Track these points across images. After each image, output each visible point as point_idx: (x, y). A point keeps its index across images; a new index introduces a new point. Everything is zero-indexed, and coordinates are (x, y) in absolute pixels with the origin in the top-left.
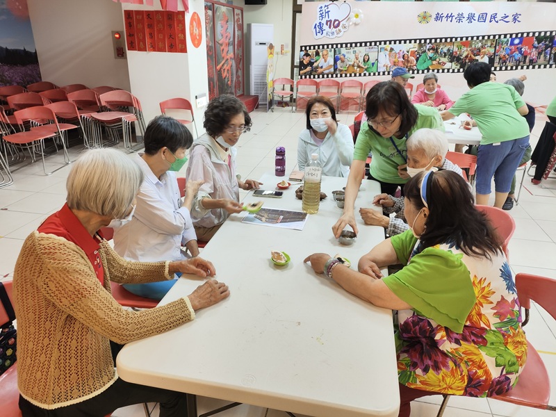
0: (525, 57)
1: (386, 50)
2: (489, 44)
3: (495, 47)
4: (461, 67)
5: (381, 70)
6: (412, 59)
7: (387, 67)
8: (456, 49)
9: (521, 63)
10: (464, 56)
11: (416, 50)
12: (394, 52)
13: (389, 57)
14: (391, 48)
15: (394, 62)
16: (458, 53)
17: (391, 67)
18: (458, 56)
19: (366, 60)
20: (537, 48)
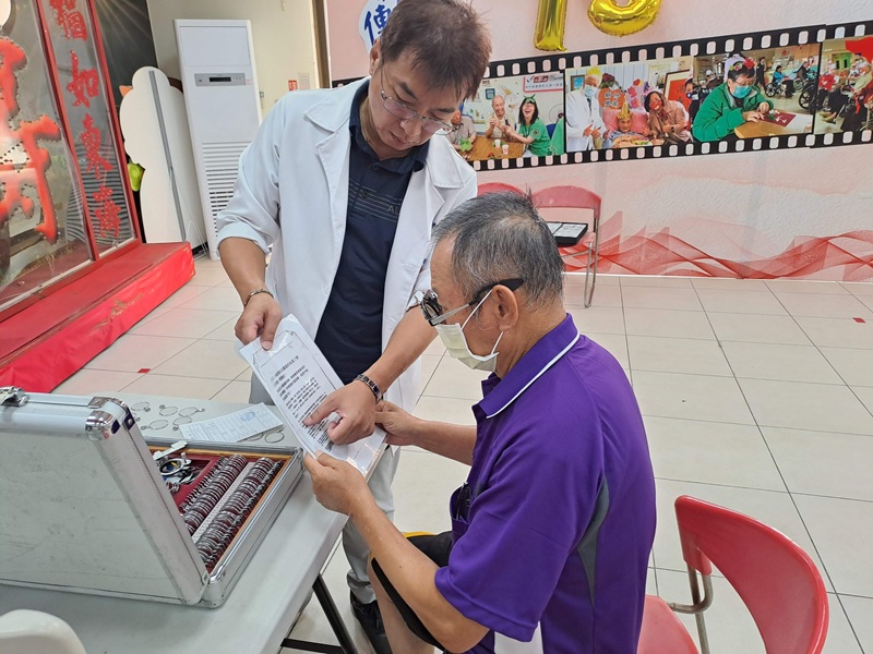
1: (590, 82)
4: (845, 128)
5: (578, 146)
6: (677, 107)
7: (595, 135)
8: (828, 67)
10: (858, 87)
11: (686, 76)
12: (615, 87)
13: (602, 104)
14: (605, 75)
15: (618, 120)
16: (837, 79)
17: (609, 135)
18: (838, 91)
19: (529, 116)
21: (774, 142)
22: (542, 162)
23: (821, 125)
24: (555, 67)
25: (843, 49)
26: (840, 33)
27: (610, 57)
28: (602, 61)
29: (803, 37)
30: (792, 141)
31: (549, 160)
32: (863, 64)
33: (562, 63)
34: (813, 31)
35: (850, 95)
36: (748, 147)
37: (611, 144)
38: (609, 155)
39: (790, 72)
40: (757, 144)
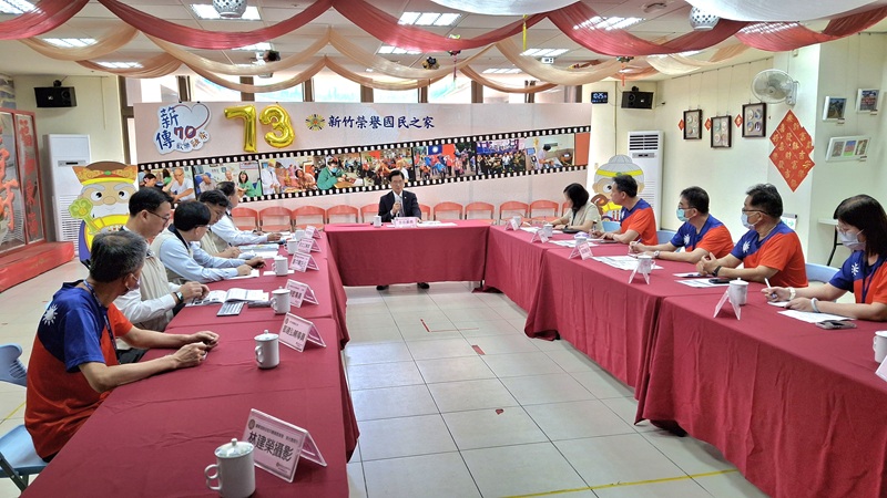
0: (450, 168)
1: (271, 165)
3: (412, 157)
4: (376, 184)
5: (269, 193)
6: (309, 175)
7: (276, 188)
8: (364, 161)
10: (377, 169)
11: (311, 163)
12: (282, 168)
13: (277, 174)
14: (277, 163)
15: (285, 181)
17: (282, 188)
19: (244, 179)
20: (459, 157)
21: (351, 190)
22: (252, 200)
24: (254, 159)
25: (368, 155)
26: (366, 149)
27: (278, 155)
29: (353, 150)
30: (357, 189)
31: (256, 199)
32: (376, 160)
33: (257, 157)
36: (341, 192)
37: (283, 191)
38: (283, 196)
39: (351, 163)
40: (344, 190)
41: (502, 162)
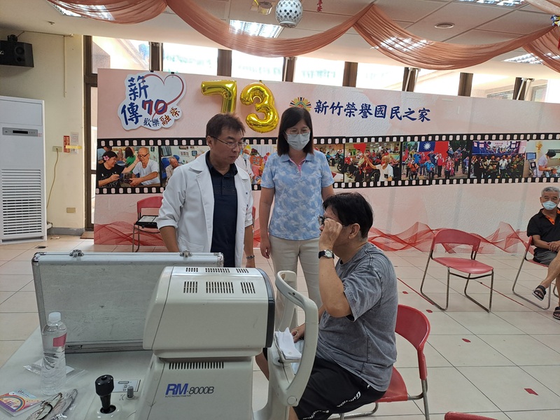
0: (440, 168)
1: (246, 152)
2: (392, 149)
3: (401, 153)
4: (356, 181)
8: (347, 154)
9: (436, 176)
10: (360, 162)
12: (258, 155)
13: (252, 163)
14: (253, 149)
15: (259, 171)
16: (351, 159)
17: (256, 178)
18: (352, 164)
20: (452, 156)
23: (347, 179)
25: (352, 147)
26: (351, 140)
27: (255, 141)
28: (251, 143)
29: (337, 141)
32: (361, 154)
34: (341, 138)
35: (357, 167)
37: (256, 182)
41: (498, 166)
